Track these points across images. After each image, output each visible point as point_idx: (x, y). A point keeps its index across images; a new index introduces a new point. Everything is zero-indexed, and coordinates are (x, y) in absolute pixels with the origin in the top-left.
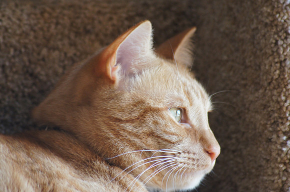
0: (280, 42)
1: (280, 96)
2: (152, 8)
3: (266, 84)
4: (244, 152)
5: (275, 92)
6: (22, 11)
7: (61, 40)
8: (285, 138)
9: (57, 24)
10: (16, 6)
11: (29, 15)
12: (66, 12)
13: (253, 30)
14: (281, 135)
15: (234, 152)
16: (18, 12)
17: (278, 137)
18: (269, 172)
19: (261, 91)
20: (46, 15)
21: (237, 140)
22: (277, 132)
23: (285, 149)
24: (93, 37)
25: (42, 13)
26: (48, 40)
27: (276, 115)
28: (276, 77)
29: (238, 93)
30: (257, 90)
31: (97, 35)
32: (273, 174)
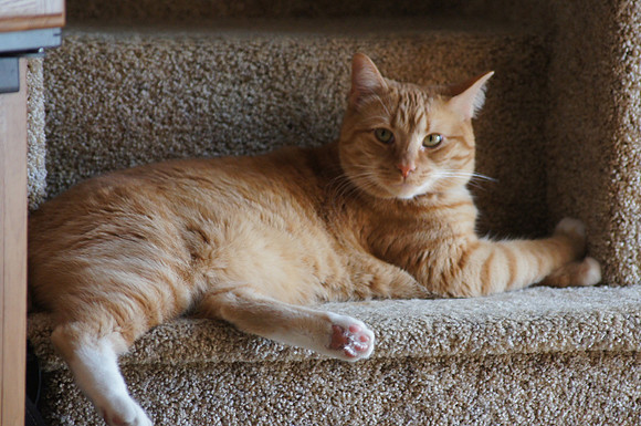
0: (615, 92)
1: (612, 135)
2: (513, 43)
3: (602, 123)
4: (582, 174)
5: (609, 132)
6: (403, 48)
7: (435, 71)
8: (614, 171)
9: (432, 58)
10: (399, 43)
11: (409, 51)
12: (440, 48)
13: (595, 76)
14: (612, 168)
15: (575, 171)
16: (400, 49)
17: (609, 169)
18: (601, 197)
19: (598, 128)
20: (423, 51)
21: (578, 163)
22: (609, 165)
23: (614, 181)
24: (461, 68)
25: (420, 50)
26: (424, 71)
27: (609, 151)
28: (610, 120)
29: (580, 125)
30: (595, 126)
31: (465, 67)
32: (604, 199)
